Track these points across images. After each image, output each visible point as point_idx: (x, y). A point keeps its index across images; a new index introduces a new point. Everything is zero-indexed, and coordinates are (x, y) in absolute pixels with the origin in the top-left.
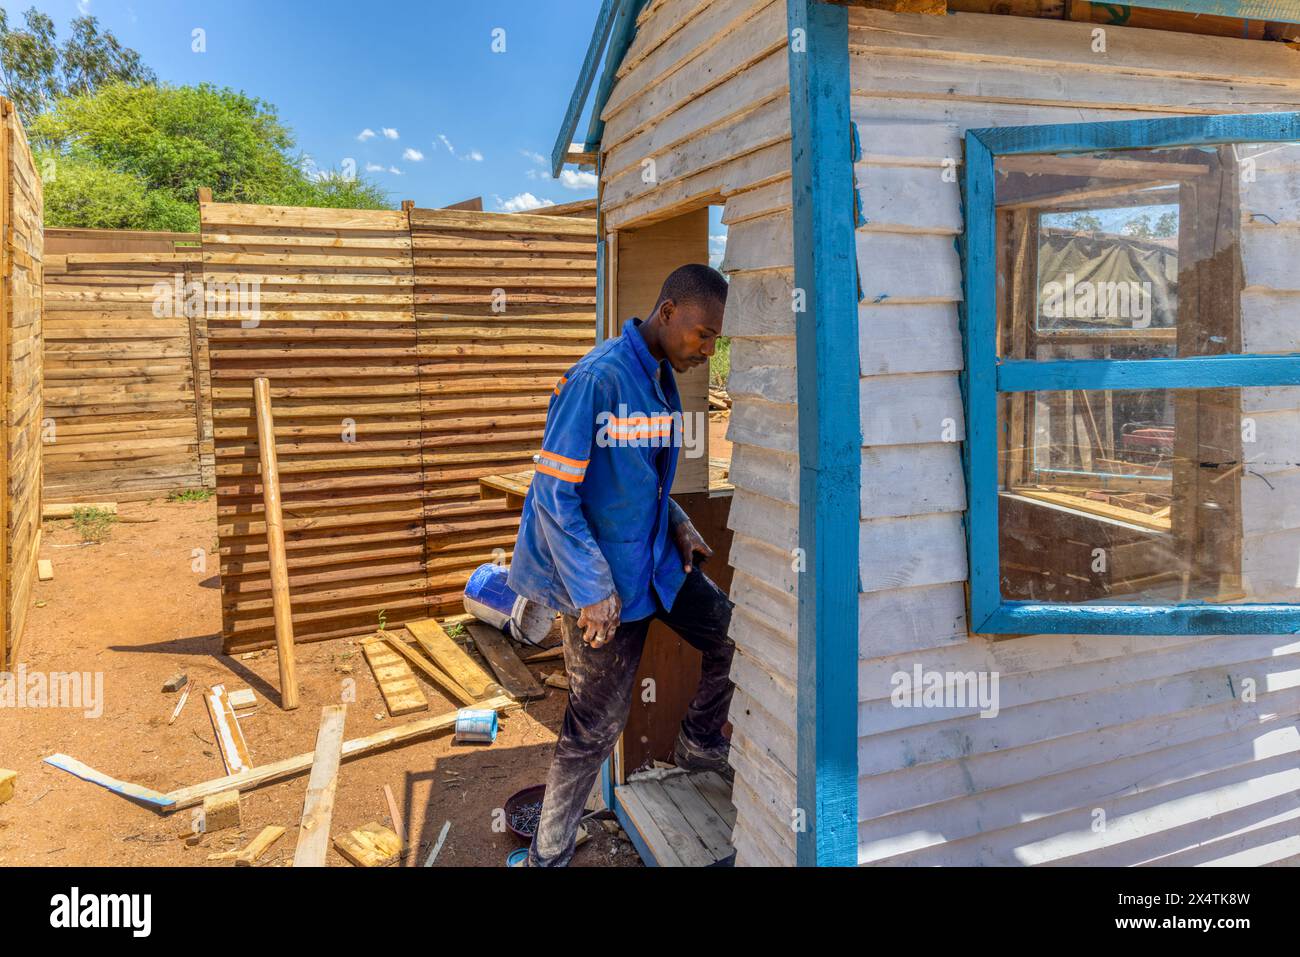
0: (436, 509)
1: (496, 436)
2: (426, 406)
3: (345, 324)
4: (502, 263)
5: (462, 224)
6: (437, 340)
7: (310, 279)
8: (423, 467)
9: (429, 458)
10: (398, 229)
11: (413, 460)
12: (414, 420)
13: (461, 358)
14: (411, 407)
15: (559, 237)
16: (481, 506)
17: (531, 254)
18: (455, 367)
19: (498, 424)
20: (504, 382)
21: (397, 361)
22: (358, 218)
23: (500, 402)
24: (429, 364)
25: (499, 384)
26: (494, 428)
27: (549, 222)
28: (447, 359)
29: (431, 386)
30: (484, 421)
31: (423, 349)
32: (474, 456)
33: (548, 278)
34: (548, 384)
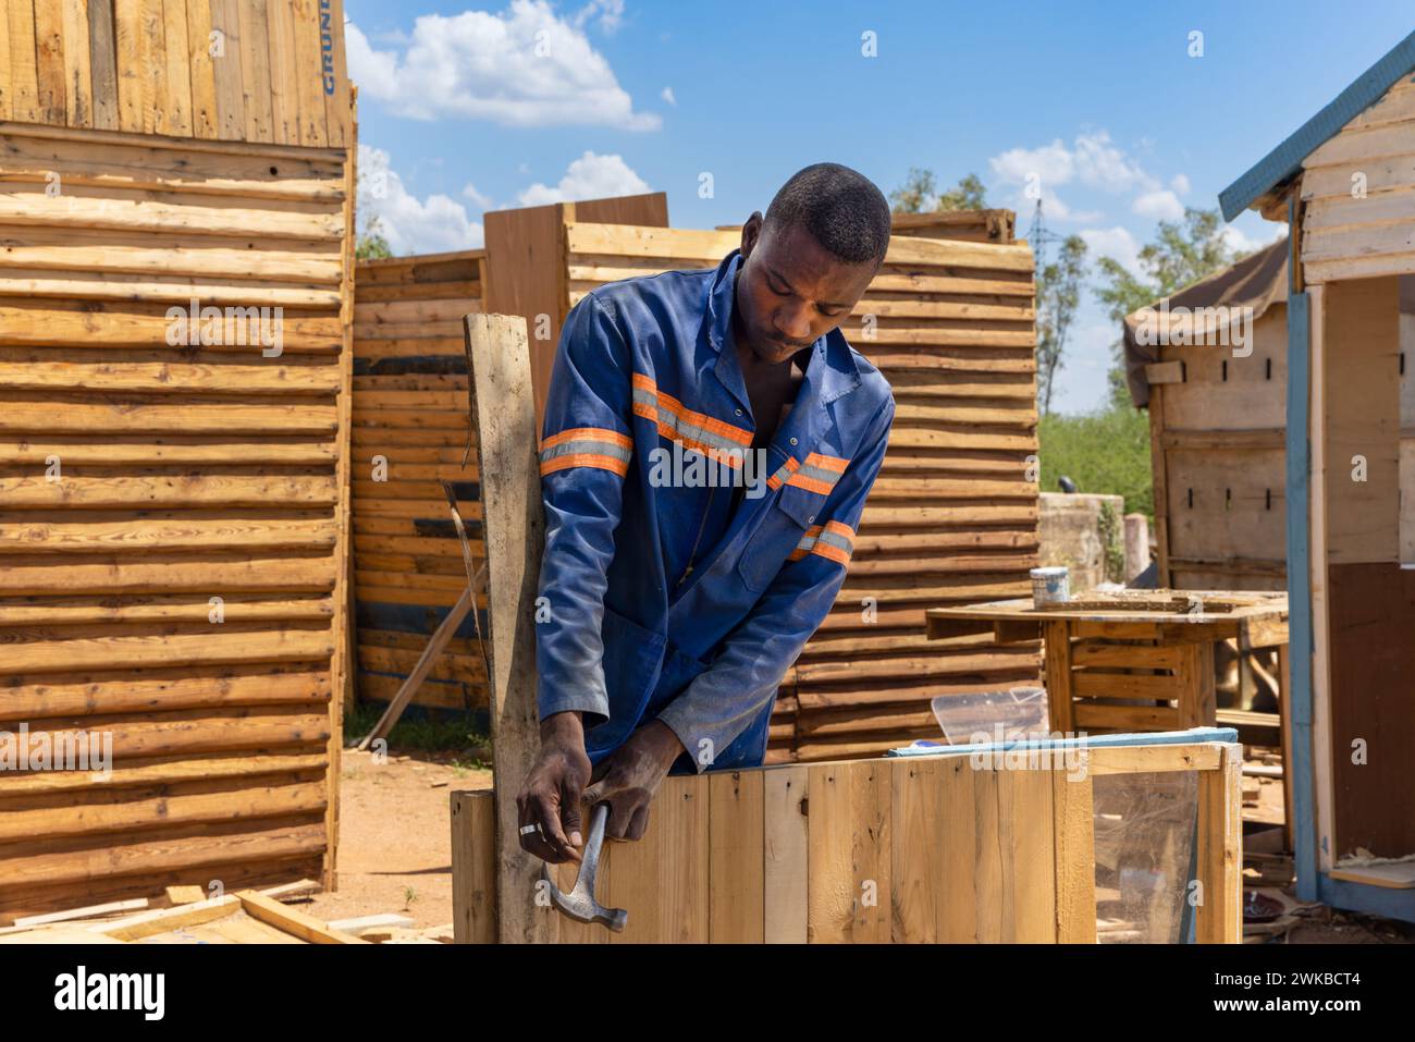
0: (810, 671)
4: (889, 309)
15: (952, 271)
16: (862, 668)
17: (920, 296)
26: (878, 552)
27: (940, 250)
30: (866, 541)
32: (852, 596)
33: (941, 332)
34: (941, 490)
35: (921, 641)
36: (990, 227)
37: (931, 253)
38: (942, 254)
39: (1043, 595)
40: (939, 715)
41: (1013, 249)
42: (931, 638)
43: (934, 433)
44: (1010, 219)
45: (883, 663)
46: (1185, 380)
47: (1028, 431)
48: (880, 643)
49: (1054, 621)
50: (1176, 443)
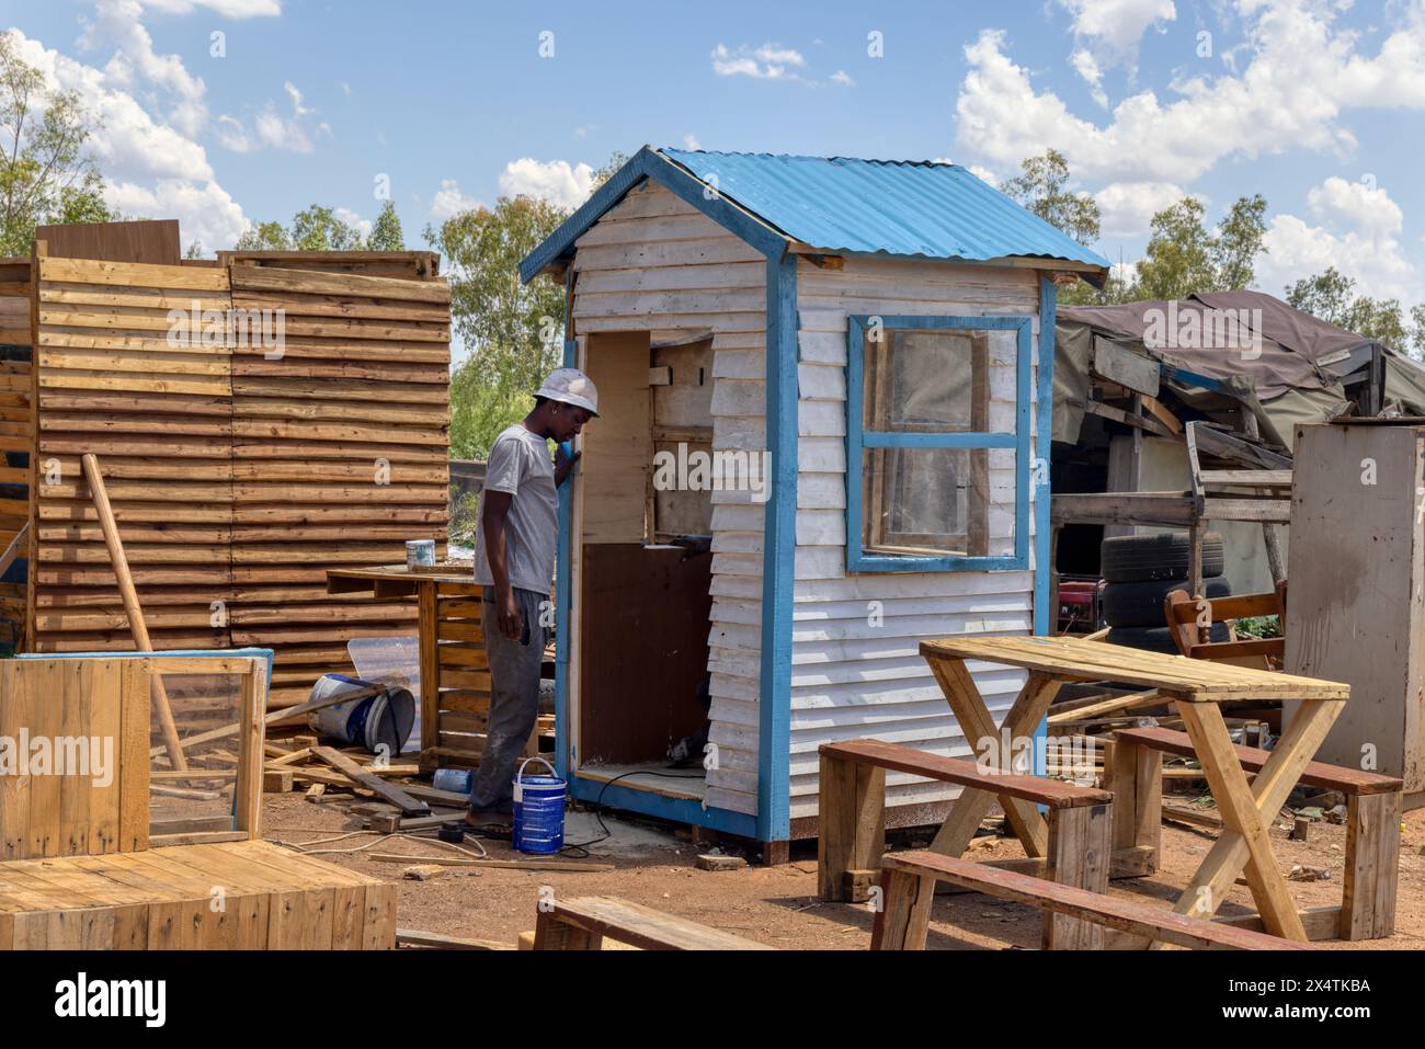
0: (242, 617)
1: (309, 534)
2: (238, 493)
3: (166, 395)
4: (320, 330)
5: (281, 285)
6: (251, 417)
7: (135, 343)
8: (232, 565)
9: (239, 555)
10: (219, 289)
11: (222, 556)
12: (224, 509)
13: (275, 440)
14: (223, 494)
15: (378, 301)
16: (288, 615)
17: (349, 320)
18: (268, 451)
19: (309, 519)
20: (317, 470)
21: (212, 439)
22: (181, 276)
23: (311, 493)
24: (243, 445)
25: (311, 473)
26: (305, 523)
27: (368, 285)
28: (260, 440)
29: (243, 471)
30: (295, 514)
31: (239, 428)
32: (282, 557)
33: (366, 348)
34: (361, 476)
35: (323, 594)
36: (418, 266)
37: (360, 287)
38: (369, 288)
39: (414, 562)
40: (353, 653)
41: (434, 285)
42: (331, 592)
43: (356, 429)
44: (435, 260)
45: (307, 611)
46: (671, 383)
47: (443, 429)
48: (304, 595)
49: (425, 582)
50: (663, 436)
